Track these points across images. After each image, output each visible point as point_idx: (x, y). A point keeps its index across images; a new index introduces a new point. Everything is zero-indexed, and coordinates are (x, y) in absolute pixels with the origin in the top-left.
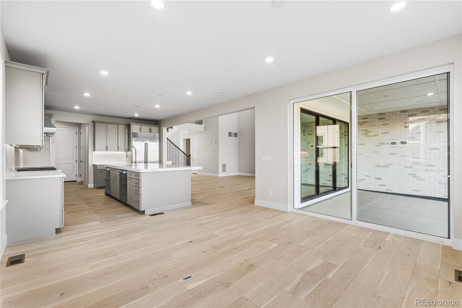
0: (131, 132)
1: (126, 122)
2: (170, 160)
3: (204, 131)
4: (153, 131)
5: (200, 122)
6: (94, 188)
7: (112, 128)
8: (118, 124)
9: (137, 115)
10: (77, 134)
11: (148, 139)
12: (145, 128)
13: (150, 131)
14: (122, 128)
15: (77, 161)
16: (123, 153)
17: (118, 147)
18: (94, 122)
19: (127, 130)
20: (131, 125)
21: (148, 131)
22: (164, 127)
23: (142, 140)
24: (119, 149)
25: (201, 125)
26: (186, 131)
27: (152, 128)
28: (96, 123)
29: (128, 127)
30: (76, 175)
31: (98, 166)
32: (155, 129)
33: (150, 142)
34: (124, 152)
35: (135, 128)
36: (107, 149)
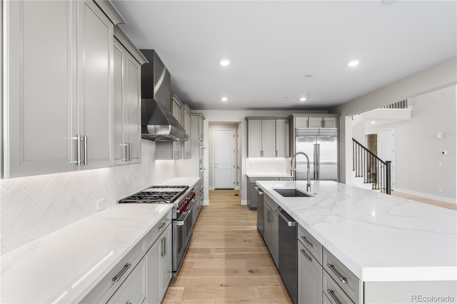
0: (294, 128)
1: (287, 114)
2: (360, 175)
3: (410, 119)
4: (327, 124)
5: (402, 105)
6: (248, 206)
7: (269, 125)
8: (275, 118)
9: (303, 100)
10: (234, 137)
11: (319, 138)
12: (315, 120)
13: (323, 124)
14: (281, 123)
15: (235, 167)
16: (282, 160)
17: (276, 152)
18: (247, 119)
19: (288, 125)
20: (294, 118)
21: (319, 124)
22: (347, 115)
23: (311, 140)
24: (278, 155)
25: (405, 109)
26: (373, 122)
27: (326, 119)
28: (249, 120)
29: (290, 121)
30: (234, 182)
31: (251, 178)
32: (330, 120)
33: (323, 141)
34: (283, 158)
35: (299, 121)
36: (262, 154)
